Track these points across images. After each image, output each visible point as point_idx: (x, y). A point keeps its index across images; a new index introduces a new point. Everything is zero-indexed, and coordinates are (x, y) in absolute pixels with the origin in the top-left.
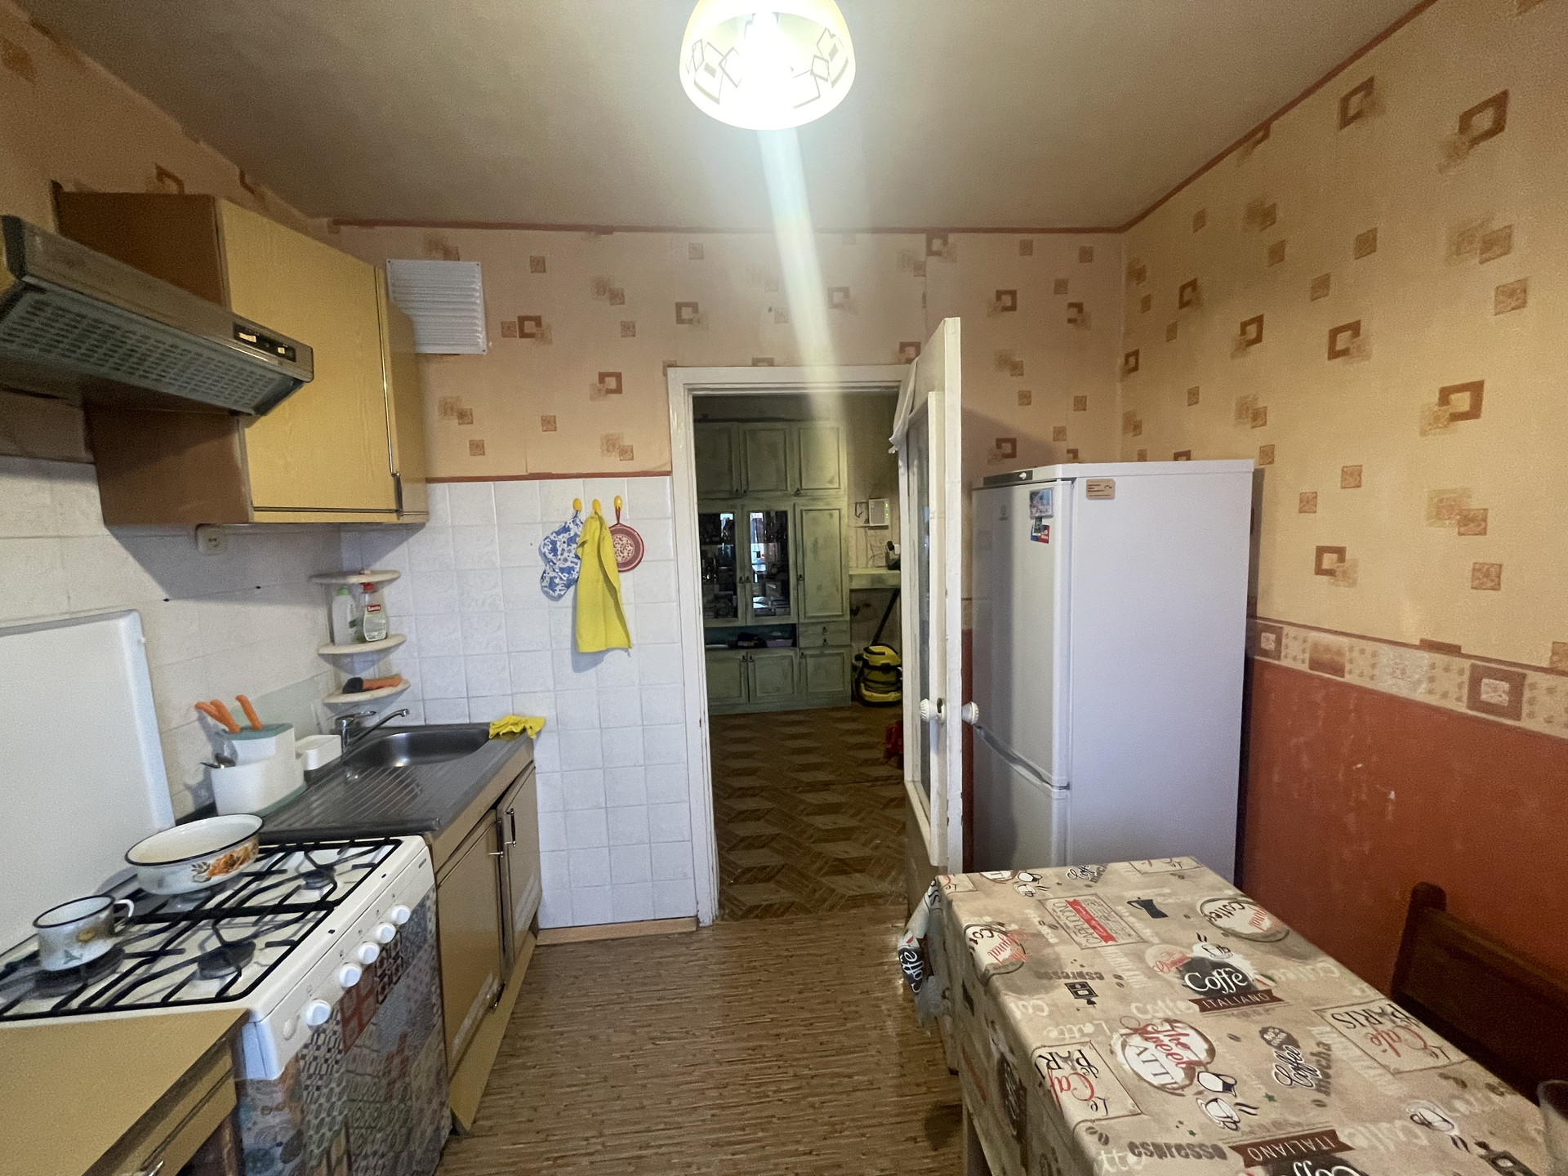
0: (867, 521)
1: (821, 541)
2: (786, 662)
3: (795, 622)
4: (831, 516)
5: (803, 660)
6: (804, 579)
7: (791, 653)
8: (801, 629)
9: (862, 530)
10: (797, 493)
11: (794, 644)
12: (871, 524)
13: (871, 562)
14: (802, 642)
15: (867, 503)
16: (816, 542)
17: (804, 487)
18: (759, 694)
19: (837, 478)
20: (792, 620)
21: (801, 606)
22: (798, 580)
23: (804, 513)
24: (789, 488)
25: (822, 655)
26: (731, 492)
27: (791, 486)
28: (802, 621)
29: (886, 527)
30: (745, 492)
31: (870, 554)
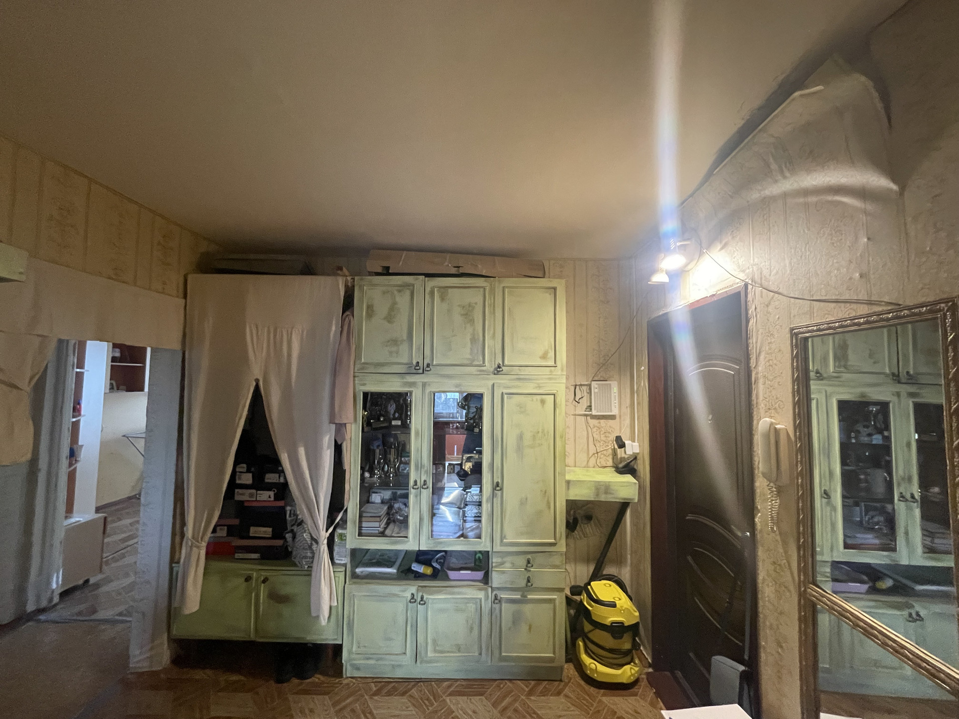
0: (590, 407)
1: (528, 436)
2: (472, 607)
3: (489, 549)
4: (543, 402)
5: (497, 606)
6: (501, 489)
7: (481, 595)
8: (494, 560)
9: (583, 418)
10: (498, 370)
11: (486, 580)
12: (594, 412)
13: (592, 461)
14: (496, 579)
15: (590, 386)
16: (521, 437)
17: (506, 363)
18: (430, 654)
19: (552, 354)
20: (483, 545)
21: (497, 527)
22: (494, 489)
23: (505, 396)
24: (487, 363)
25: (523, 601)
26: (409, 365)
27: (490, 361)
28: (497, 548)
29: (613, 417)
30: (428, 366)
31: (592, 450)
